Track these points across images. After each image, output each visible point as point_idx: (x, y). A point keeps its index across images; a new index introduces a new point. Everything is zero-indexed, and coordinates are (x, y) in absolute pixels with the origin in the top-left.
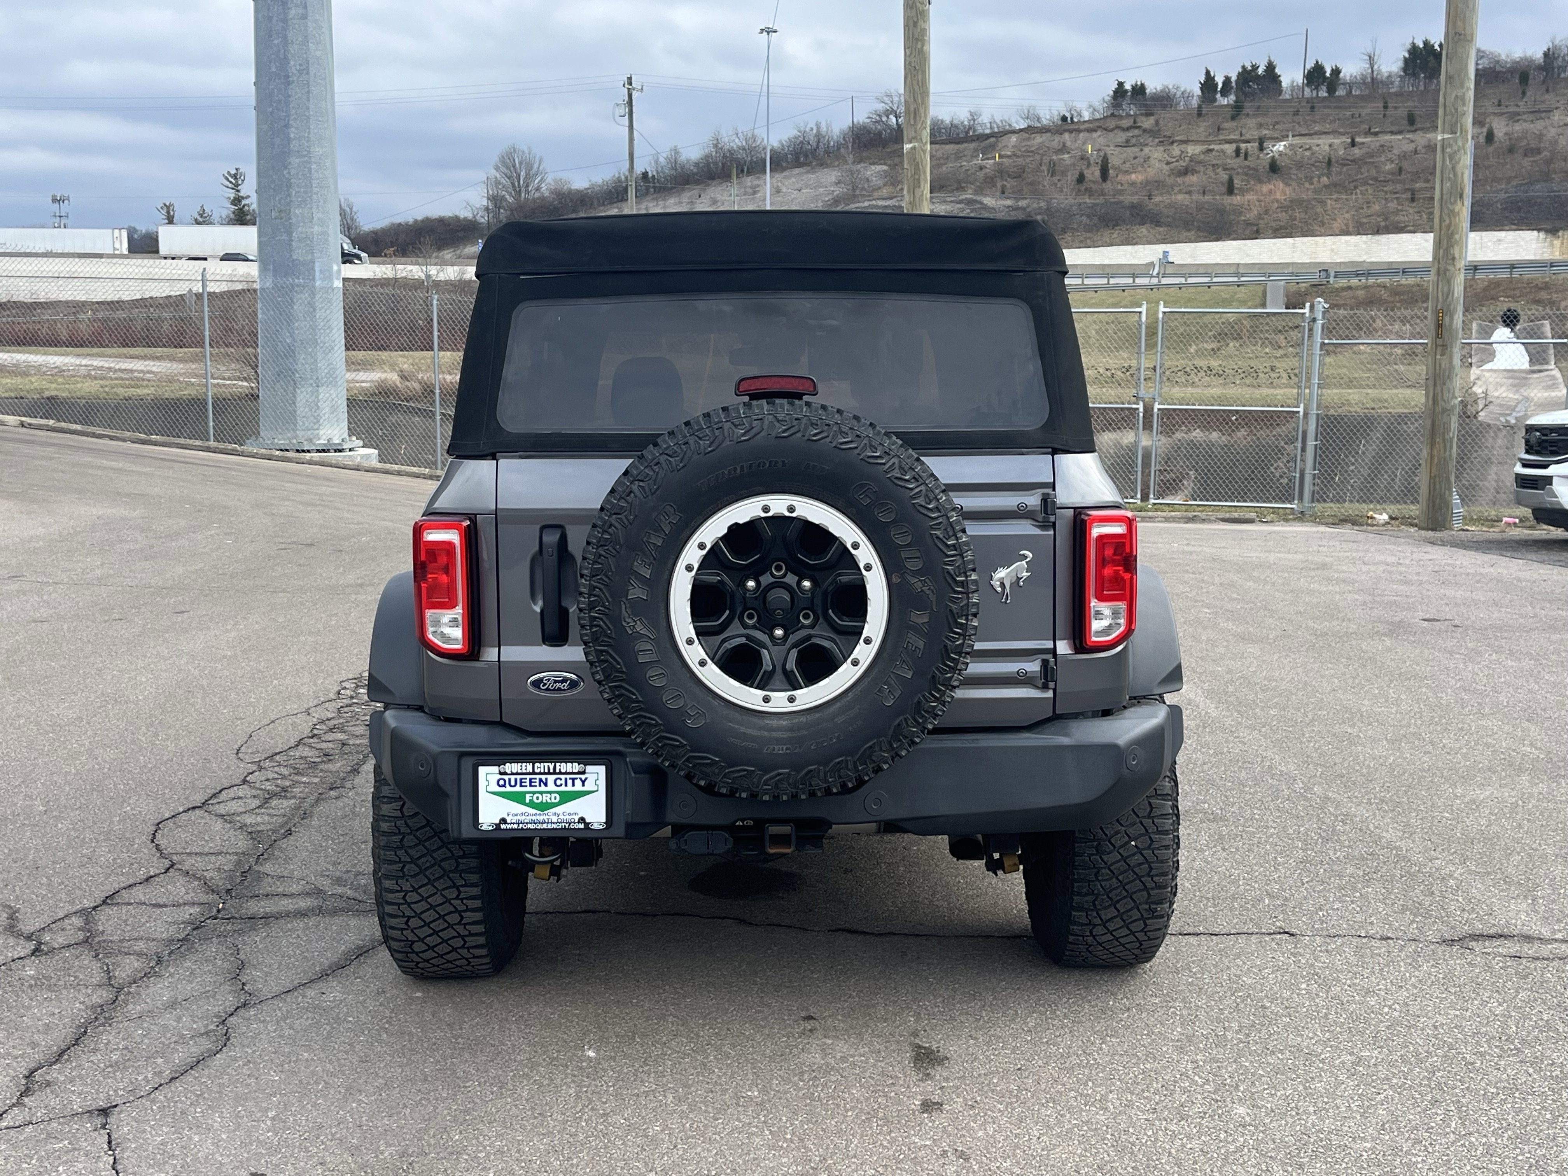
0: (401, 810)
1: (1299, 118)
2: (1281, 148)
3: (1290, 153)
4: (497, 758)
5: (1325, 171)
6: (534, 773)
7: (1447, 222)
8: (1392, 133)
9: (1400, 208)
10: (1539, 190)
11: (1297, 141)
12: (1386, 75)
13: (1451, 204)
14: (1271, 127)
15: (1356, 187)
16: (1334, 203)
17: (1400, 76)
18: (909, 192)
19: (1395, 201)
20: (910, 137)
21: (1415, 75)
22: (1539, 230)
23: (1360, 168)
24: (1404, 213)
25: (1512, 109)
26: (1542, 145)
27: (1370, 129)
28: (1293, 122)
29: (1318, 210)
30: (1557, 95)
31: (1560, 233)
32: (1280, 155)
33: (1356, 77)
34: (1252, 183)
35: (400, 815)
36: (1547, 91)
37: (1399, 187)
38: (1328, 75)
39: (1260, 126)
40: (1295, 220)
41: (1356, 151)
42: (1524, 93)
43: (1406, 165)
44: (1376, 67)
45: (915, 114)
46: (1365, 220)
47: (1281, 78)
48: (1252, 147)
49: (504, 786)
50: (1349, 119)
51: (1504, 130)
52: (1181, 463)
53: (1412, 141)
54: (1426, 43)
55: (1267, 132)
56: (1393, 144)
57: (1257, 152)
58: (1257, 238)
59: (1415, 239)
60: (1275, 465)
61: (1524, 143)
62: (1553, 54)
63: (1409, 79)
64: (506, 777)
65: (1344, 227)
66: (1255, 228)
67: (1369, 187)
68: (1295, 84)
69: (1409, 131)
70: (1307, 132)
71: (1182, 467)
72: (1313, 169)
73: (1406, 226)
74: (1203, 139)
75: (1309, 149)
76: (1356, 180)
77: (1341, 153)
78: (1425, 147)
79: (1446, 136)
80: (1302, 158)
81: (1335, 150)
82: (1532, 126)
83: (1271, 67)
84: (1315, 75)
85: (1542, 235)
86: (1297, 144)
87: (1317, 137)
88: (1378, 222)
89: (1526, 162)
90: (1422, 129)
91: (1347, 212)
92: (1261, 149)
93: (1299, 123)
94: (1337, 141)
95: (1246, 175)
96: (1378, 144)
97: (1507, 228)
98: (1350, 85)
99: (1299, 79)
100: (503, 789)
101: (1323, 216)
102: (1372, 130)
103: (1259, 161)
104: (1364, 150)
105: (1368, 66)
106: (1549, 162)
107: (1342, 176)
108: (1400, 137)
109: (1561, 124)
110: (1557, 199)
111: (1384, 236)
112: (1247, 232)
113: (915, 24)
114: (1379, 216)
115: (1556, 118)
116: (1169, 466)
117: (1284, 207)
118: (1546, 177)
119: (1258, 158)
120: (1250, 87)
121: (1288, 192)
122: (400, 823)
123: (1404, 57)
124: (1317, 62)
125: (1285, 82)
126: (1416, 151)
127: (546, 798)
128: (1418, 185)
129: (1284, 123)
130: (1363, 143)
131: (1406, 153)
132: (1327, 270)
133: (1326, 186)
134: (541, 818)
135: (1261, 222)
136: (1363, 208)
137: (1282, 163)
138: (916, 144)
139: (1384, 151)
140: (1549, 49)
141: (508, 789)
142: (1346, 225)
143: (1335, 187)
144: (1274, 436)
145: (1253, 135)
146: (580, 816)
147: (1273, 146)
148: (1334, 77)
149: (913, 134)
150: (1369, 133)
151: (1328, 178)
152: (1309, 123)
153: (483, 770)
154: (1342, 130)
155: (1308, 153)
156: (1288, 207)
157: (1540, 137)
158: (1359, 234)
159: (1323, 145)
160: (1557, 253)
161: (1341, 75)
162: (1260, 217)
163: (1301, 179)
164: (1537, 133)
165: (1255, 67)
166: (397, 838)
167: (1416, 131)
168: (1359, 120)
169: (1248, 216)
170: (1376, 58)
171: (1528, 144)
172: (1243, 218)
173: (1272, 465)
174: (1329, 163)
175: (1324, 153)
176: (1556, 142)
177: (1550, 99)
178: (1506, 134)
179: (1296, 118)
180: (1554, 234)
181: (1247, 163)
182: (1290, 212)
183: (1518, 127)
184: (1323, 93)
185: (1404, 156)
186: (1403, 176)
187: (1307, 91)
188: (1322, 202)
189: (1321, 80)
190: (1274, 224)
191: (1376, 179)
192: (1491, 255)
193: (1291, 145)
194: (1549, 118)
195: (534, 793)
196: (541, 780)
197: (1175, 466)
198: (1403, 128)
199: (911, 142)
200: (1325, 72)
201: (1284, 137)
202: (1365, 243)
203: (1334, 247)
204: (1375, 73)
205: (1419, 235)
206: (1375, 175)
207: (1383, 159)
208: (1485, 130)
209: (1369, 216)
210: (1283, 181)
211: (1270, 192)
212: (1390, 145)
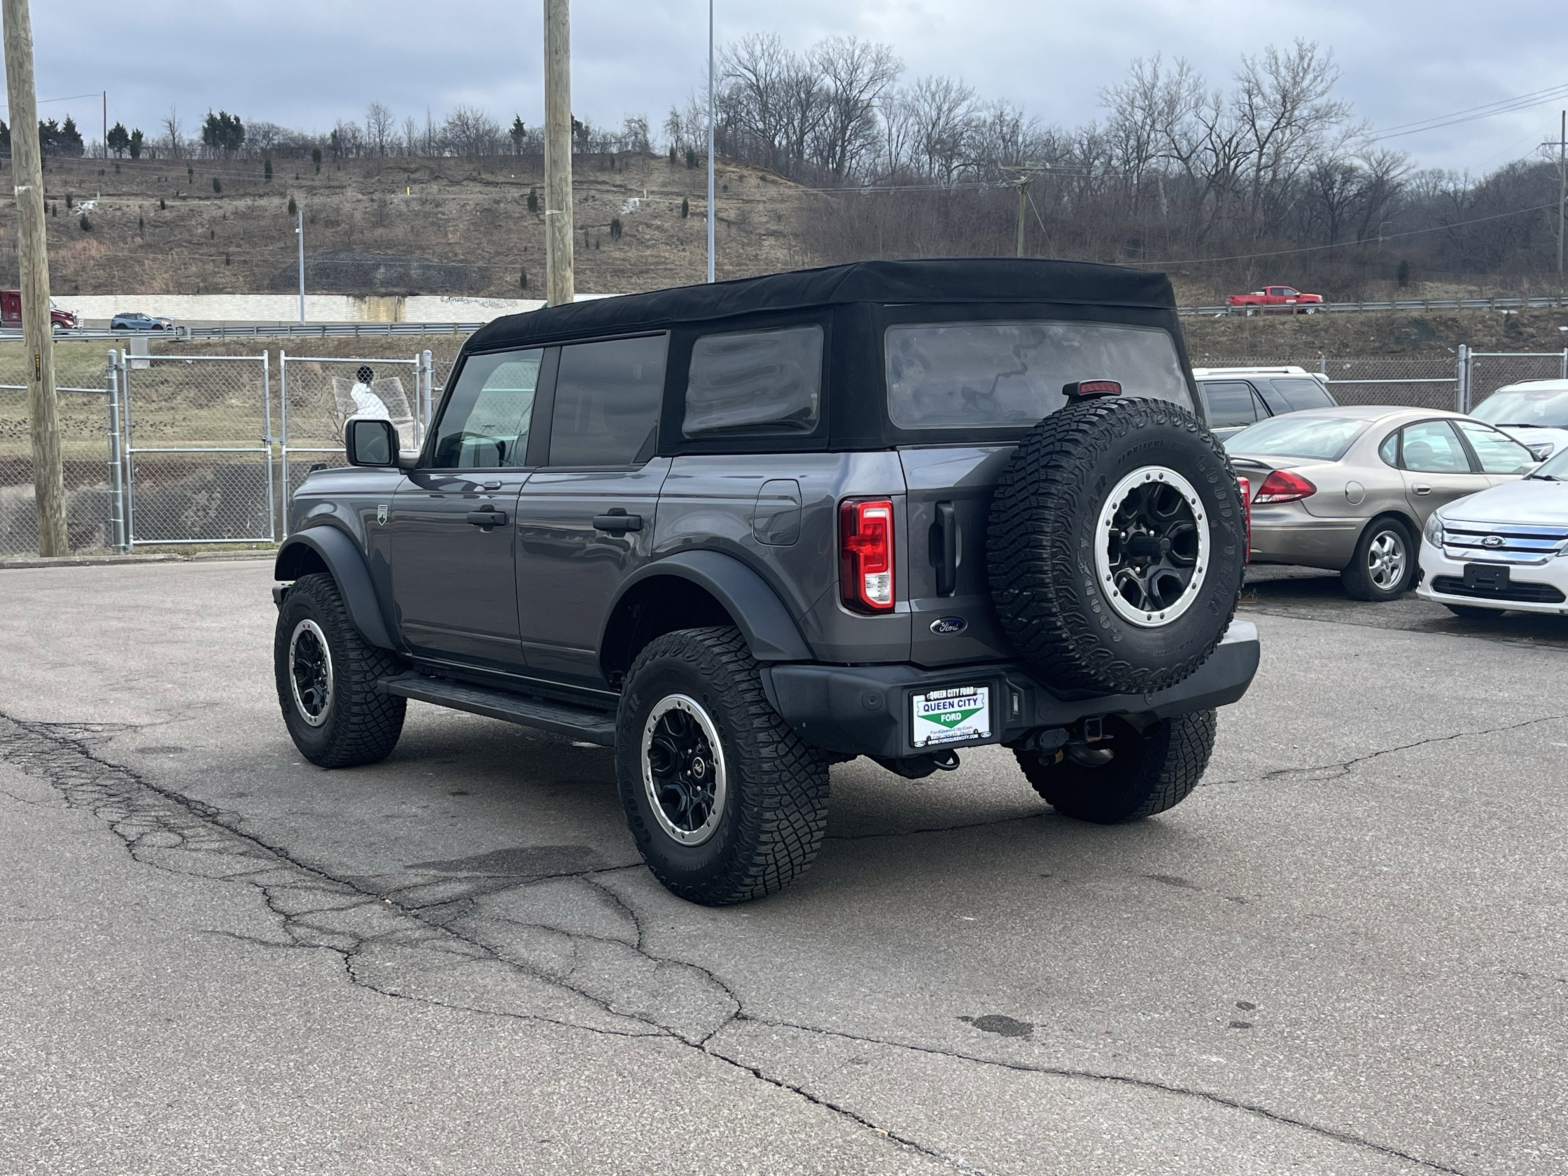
0: (776, 751)
1: (105, 178)
2: (91, 207)
3: (100, 212)
4: (924, 689)
5: (138, 231)
6: (947, 698)
7: (561, 285)
8: (200, 198)
9: (216, 270)
10: (344, 258)
11: (106, 200)
12: (187, 142)
13: (563, 270)
14: (77, 185)
15: (171, 249)
16: (151, 263)
17: (201, 145)
18: (24, 234)
19: (211, 264)
20: (23, 178)
21: (215, 145)
22: (348, 295)
23: (172, 230)
24: (221, 275)
25: (309, 183)
26: (340, 218)
27: (178, 193)
28: (100, 181)
29: (137, 269)
30: (348, 173)
31: (367, 299)
32: (90, 213)
33: (158, 142)
34: (64, 239)
35: (776, 755)
36: (339, 169)
37: (213, 250)
38: (130, 138)
39: (66, 183)
40: (114, 277)
41: (166, 213)
42: (318, 169)
43: (217, 229)
44: (176, 134)
45: (27, 155)
46: (183, 281)
47: (82, 137)
48: (60, 204)
49: (928, 710)
50: (155, 183)
51: (304, 202)
52: (90, 516)
53: (220, 208)
54: (223, 115)
55: (74, 190)
56: (202, 209)
57: (65, 209)
58: (76, 295)
59: (234, 300)
60: (186, 514)
61: (324, 215)
62: (340, 135)
63: (210, 149)
64: (929, 703)
65: (164, 287)
66: (74, 284)
67: (184, 249)
68: (97, 144)
69: (216, 198)
70: (115, 192)
71: (91, 519)
72: (126, 229)
73: (224, 288)
74: (5, 192)
75: (120, 209)
76: (170, 242)
77: (152, 215)
78: (232, 213)
79: (554, 212)
80: (113, 217)
81: (146, 212)
82: (329, 200)
83: (70, 126)
84: (117, 136)
85: (351, 299)
86: (106, 204)
87: (126, 198)
88: (198, 283)
89: (329, 232)
90: (228, 197)
91: (166, 272)
92: (70, 206)
93: (105, 183)
94: (146, 203)
95: (57, 231)
96: (187, 208)
97: (319, 292)
98: (154, 150)
99: (101, 140)
100: (927, 713)
101: (142, 276)
102: (180, 195)
103: (69, 218)
104: (175, 213)
105: (169, 132)
106: (350, 233)
107: (156, 238)
108: (209, 203)
109: (355, 200)
110: (361, 268)
111: (205, 296)
112: (66, 288)
113: (21, 65)
114: (197, 278)
115: (349, 194)
116: (77, 519)
117: (101, 265)
118: (348, 247)
119: (68, 215)
120: (49, 143)
121: (103, 250)
122: (777, 762)
123: (204, 127)
124: (118, 125)
125: (87, 141)
126: (225, 217)
127: (953, 717)
128: (231, 249)
129: (90, 182)
130: (172, 207)
131: (215, 218)
132: (183, 328)
133: (141, 247)
134: (950, 734)
135: (79, 278)
136: (180, 269)
137: (93, 221)
138: (31, 187)
139: (194, 215)
140: (335, 131)
141: (931, 712)
142: (166, 284)
143: (148, 247)
144: (182, 486)
145: (58, 192)
146: (974, 728)
147: (82, 204)
148: (136, 139)
149: (26, 176)
150: (177, 197)
151: (142, 239)
152: (116, 183)
153: (916, 699)
154: (149, 193)
155: (118, 213)
156: (105, 265)
157: (338, 210)
158: (180, 294)
159: (134, 206)
160: (366, 317)
161: (143, 139)
162: (76, 273)
163: (114, 238)
164: (335, 206)
165: (53, 125)
166: (776, 775)
167: (222, 198)
168: (166, 184)
169: (64, 272)
170: (176, 125)
171: (328, 216)
172: (59, 274)
173: (183, 514)
174: (141, 223)
175: (135, 214)
176: (352, 215)
177: (342, 177)
178: (306, 206)
179: (102, 178)
180: (362, 300)
181: (56, 219)
182: (108, 270)
183: (317, 200)
184: (127, 155)
185: (213, 221)
186: (216, 240)
187: (110, 152)
188: (140, 263)
189: (123, 143)
190: (93, 282)
191: (190, 242)
192: (336, 317)
193: (100, 204)
194: (342, 193)
195: (946, 714)
196: (950, 703)
197: (84, 518)
198: (209, 194)
199: (24, 185)
200: (127, 136)
201: (92, 196)
202: (188, 302)
203: (156, 305)
204: (176, 140)
205: (238, 296)
206: (189, 238)
207: (193, 223)
208: (287, 201)
209: (188, 277)
210: (96, 239)
211: (85, 249)
212: (199, 210)
